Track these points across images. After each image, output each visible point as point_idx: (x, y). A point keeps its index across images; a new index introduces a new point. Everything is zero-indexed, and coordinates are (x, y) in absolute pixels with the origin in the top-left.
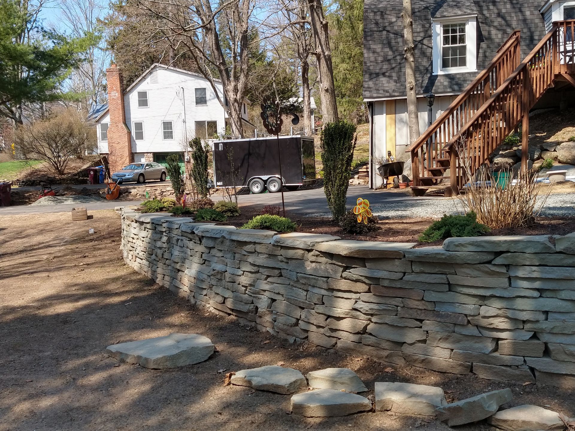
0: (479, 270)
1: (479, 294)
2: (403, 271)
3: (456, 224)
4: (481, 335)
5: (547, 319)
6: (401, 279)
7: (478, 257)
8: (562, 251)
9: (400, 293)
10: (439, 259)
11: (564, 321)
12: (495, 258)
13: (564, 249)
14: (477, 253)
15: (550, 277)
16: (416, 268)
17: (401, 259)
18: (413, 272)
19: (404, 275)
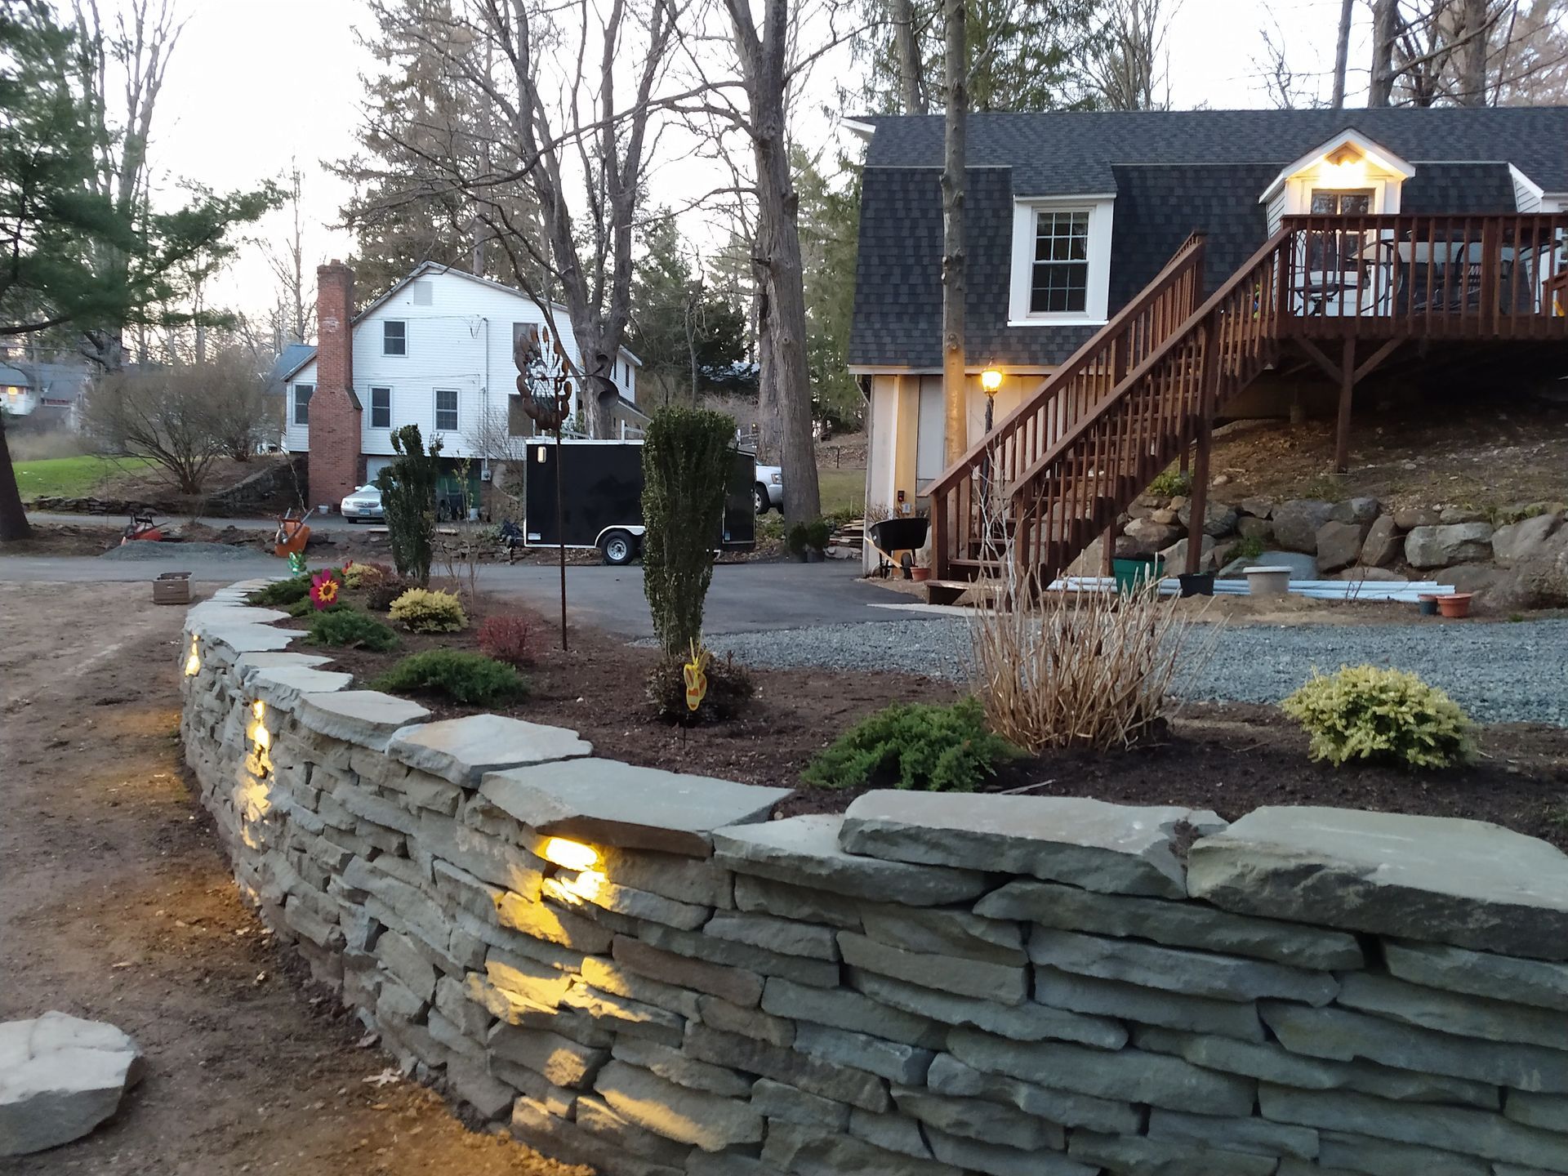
0: (933, 930)
1: (926, 1014)
2: (706, 901)
3: (919, 737)
4: (927, 1155)
5: (1143, 1130)
6: (699, 928)
7: (931, 885)
8: (1208, 896)
9: (698, 976)
10: (810, 876)
11: (1203, 1145)
12: (984, 894)
13: (1214, 893)
14: (926, 869)
15: (1161, 986)
16: (746, 898)
17: (703, 859)
18: (735, 908)
19: (710, 917)
